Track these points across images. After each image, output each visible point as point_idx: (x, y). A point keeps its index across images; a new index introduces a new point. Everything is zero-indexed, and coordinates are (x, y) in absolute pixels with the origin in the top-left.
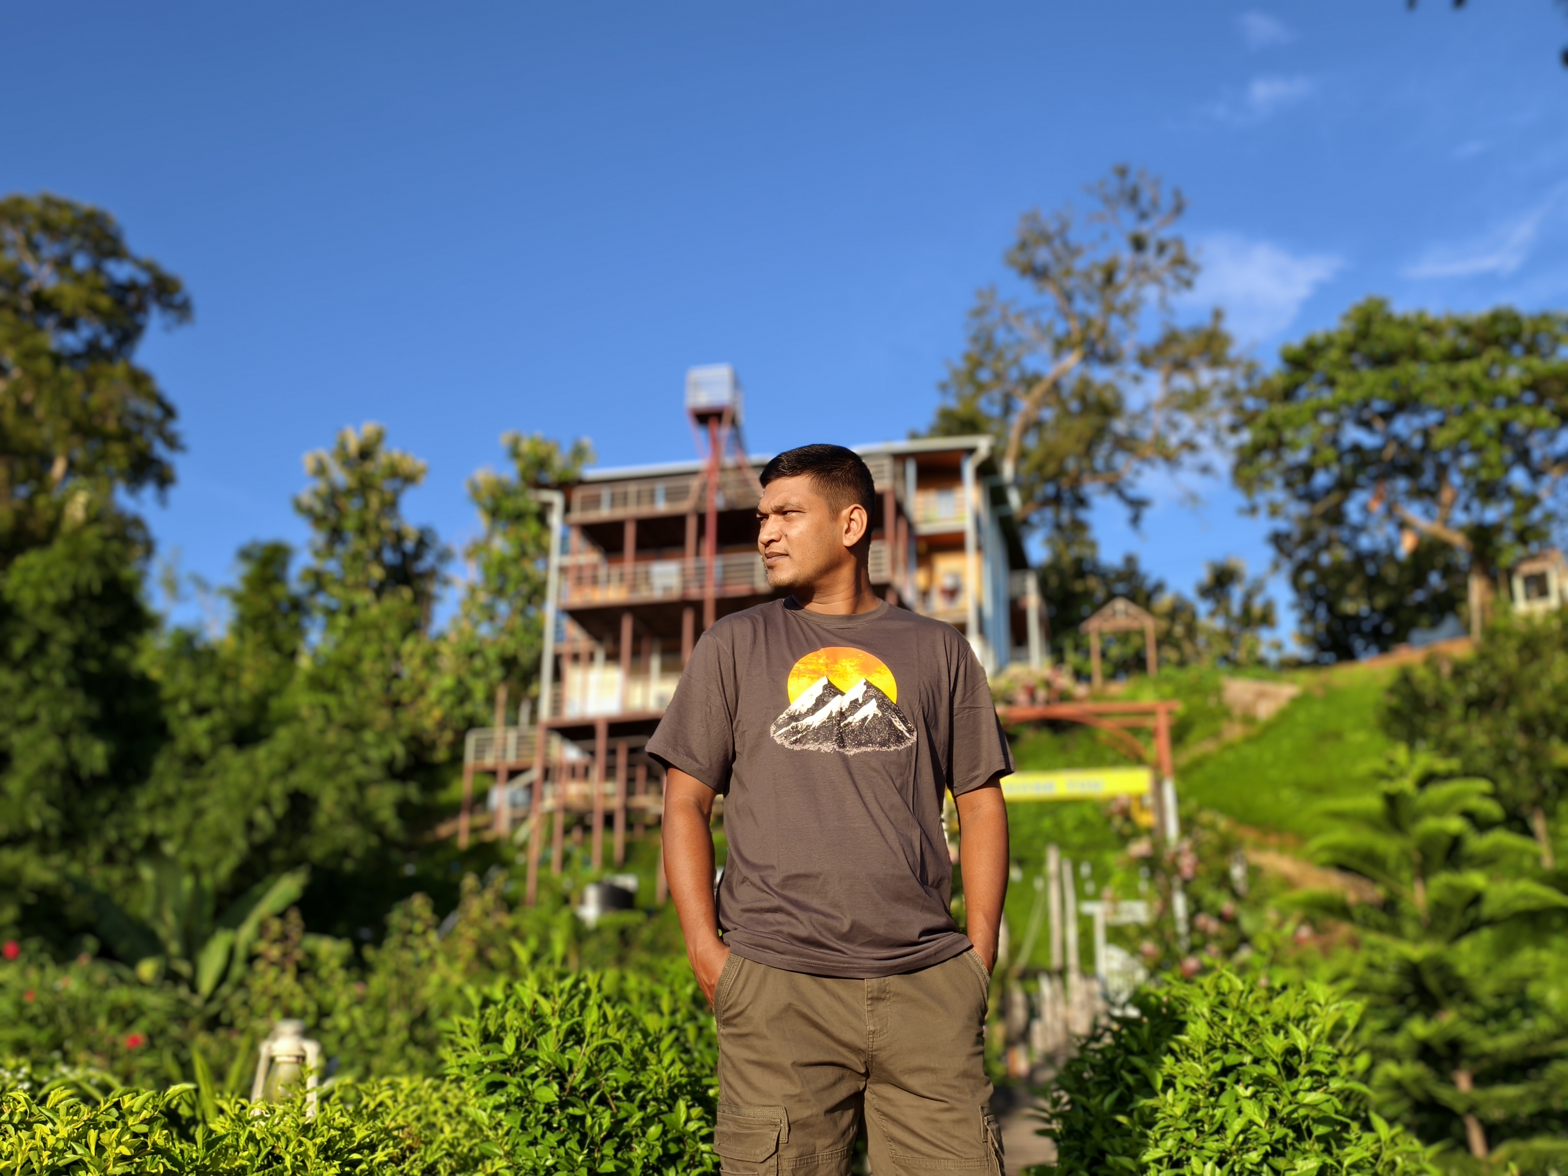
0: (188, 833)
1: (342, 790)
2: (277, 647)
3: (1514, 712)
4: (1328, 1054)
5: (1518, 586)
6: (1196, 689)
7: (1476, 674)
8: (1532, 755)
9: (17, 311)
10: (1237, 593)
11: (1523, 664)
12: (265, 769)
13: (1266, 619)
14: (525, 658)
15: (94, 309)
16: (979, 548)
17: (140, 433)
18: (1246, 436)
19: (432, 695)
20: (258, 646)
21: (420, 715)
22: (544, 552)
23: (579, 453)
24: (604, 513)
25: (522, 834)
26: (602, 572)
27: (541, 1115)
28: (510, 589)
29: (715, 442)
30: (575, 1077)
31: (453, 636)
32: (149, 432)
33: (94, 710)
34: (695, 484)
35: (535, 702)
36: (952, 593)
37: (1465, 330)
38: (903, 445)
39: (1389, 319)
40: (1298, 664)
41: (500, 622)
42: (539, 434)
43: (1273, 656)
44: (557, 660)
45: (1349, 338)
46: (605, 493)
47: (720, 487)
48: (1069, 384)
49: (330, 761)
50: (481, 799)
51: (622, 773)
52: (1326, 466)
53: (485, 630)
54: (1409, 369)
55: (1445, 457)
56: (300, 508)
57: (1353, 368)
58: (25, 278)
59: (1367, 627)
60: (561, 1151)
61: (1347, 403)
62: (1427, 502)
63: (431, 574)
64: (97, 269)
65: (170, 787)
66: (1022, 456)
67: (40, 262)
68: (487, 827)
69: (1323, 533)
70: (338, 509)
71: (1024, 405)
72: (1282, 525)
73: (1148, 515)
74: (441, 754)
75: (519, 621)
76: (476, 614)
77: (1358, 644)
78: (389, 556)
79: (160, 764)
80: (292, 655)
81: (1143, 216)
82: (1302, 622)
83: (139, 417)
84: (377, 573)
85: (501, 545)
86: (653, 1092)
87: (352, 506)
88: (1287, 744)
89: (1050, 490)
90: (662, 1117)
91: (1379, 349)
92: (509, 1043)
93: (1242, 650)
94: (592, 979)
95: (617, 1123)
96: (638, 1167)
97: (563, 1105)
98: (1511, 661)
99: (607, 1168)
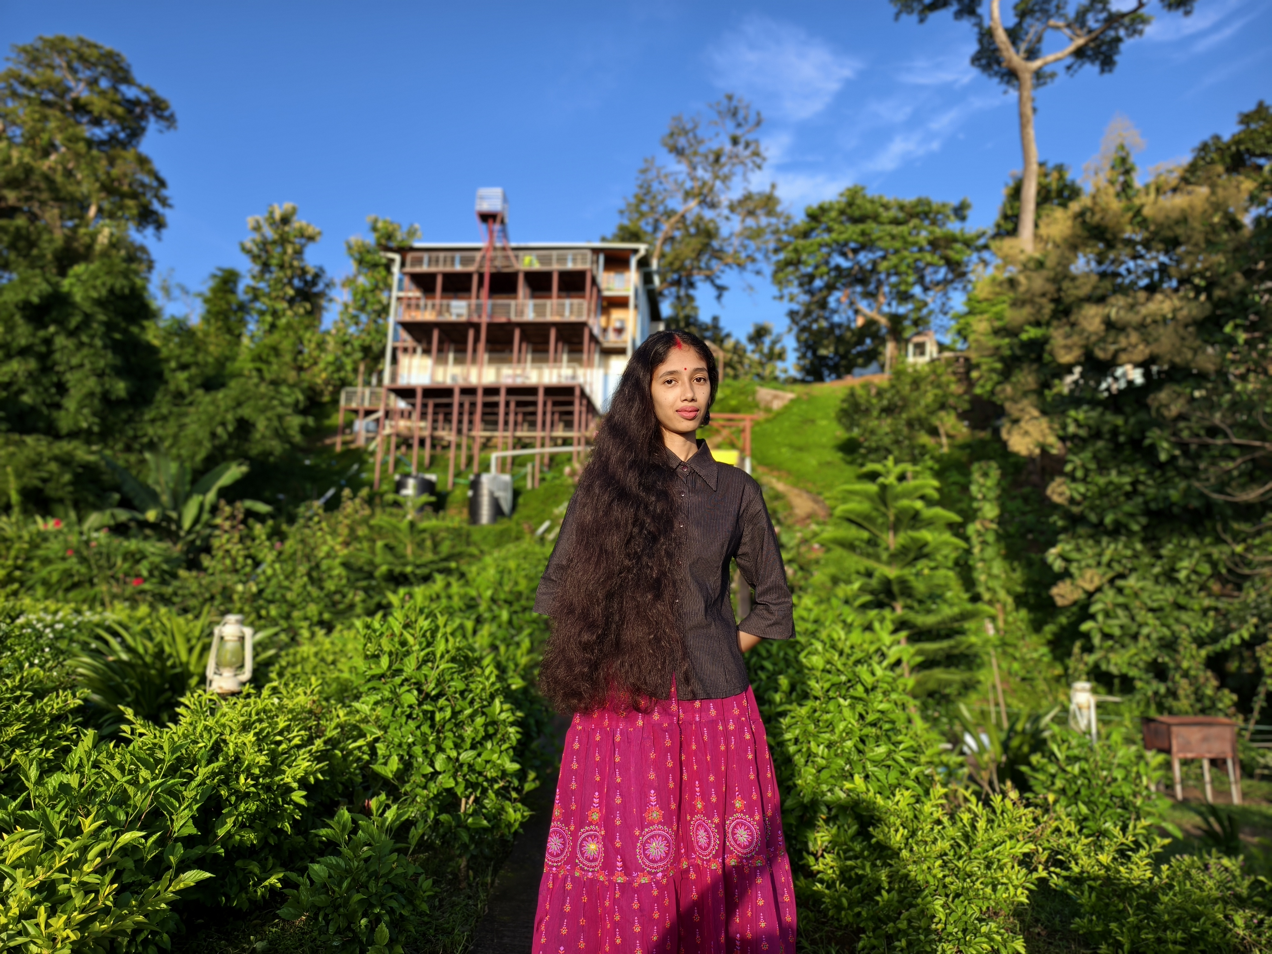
0: (176, 437)
1: (269, 419)
2: (229, 331)
3: (904, 416)
4: (890, 677)
5: (911, 348)
6: (742, 392)
7: (888, 395)
8: (910, 438)
9: (63, 110)
10: (767, 341)
11: (912, 390)
12: (222, 405)
13: (781, 356)
14: (376, 348)
15: (112, 114)
16: (636, 307)
17: (144, 194)
18: (782, 256)
19: (322, 365)
20: (219, 329)
21: (314, 376)
22: (389, 287)
23: (412, 233)
24: (424, 268)
25: (372, 447)
26: (422, 302)
27: (405, 709)
28: (369, 308)
29: (491, 232)
30: (428, 686)
31: (333, 331)
32: (149, 195)
33: (118, 362)
34: (478, 255)
35: (380, 373)
36: (620, 331)
37: (902, 208)
38: (598, 244)
39: (864, 197)
40: (795, 381)
41: (362, 326)
42: (388, 218)
43: (783, 376)
44: (395, 350)
45: (843, 205)
46: (426, 256)
47: (492, 259)
48: (690, 218)
49: (262, 403)
50: (349, 425)
51: (430, 417)
52: (821, 276)
53: (352, 330)
54: (871, 226)
55: (883, 276)
56: (244, 249)
57: (842, 223)
58: (69, 90)
59: (831, 363)
60: (418, 733)
61: (836, 242)
62: (871, 300)
63: (321, 295)
64: (116, 89)
65: (164, 410)
66: (662, 256)
67: (79, 80)
68: (352, 442)
69: (816, 313)
70: (267, 252)
71: (665, 227)
72: (795, 307)
73: (726, 294)
74: (326, 398)
75: (373, 326)
76: (347, 320)
77: (826, 372)
78: (296, 282)
79: (159, 396)
80: (239, 336)
81: (739, 125)
82: (799, 358)
83: (143, 185)
84: (291, 292)
85: (363, 281)
86: (479, 695)
87: (276, 251)
88: (787, 424)
89: (675, 276)
90: (484, 710)
91: (857, 213)
92: (385, 661)
93: (767, 372)
94: (441, 620)
95: (455, 714)
96: (468, 742)
97: (420, 704)
98: (906, 389)
99: (448, 744)
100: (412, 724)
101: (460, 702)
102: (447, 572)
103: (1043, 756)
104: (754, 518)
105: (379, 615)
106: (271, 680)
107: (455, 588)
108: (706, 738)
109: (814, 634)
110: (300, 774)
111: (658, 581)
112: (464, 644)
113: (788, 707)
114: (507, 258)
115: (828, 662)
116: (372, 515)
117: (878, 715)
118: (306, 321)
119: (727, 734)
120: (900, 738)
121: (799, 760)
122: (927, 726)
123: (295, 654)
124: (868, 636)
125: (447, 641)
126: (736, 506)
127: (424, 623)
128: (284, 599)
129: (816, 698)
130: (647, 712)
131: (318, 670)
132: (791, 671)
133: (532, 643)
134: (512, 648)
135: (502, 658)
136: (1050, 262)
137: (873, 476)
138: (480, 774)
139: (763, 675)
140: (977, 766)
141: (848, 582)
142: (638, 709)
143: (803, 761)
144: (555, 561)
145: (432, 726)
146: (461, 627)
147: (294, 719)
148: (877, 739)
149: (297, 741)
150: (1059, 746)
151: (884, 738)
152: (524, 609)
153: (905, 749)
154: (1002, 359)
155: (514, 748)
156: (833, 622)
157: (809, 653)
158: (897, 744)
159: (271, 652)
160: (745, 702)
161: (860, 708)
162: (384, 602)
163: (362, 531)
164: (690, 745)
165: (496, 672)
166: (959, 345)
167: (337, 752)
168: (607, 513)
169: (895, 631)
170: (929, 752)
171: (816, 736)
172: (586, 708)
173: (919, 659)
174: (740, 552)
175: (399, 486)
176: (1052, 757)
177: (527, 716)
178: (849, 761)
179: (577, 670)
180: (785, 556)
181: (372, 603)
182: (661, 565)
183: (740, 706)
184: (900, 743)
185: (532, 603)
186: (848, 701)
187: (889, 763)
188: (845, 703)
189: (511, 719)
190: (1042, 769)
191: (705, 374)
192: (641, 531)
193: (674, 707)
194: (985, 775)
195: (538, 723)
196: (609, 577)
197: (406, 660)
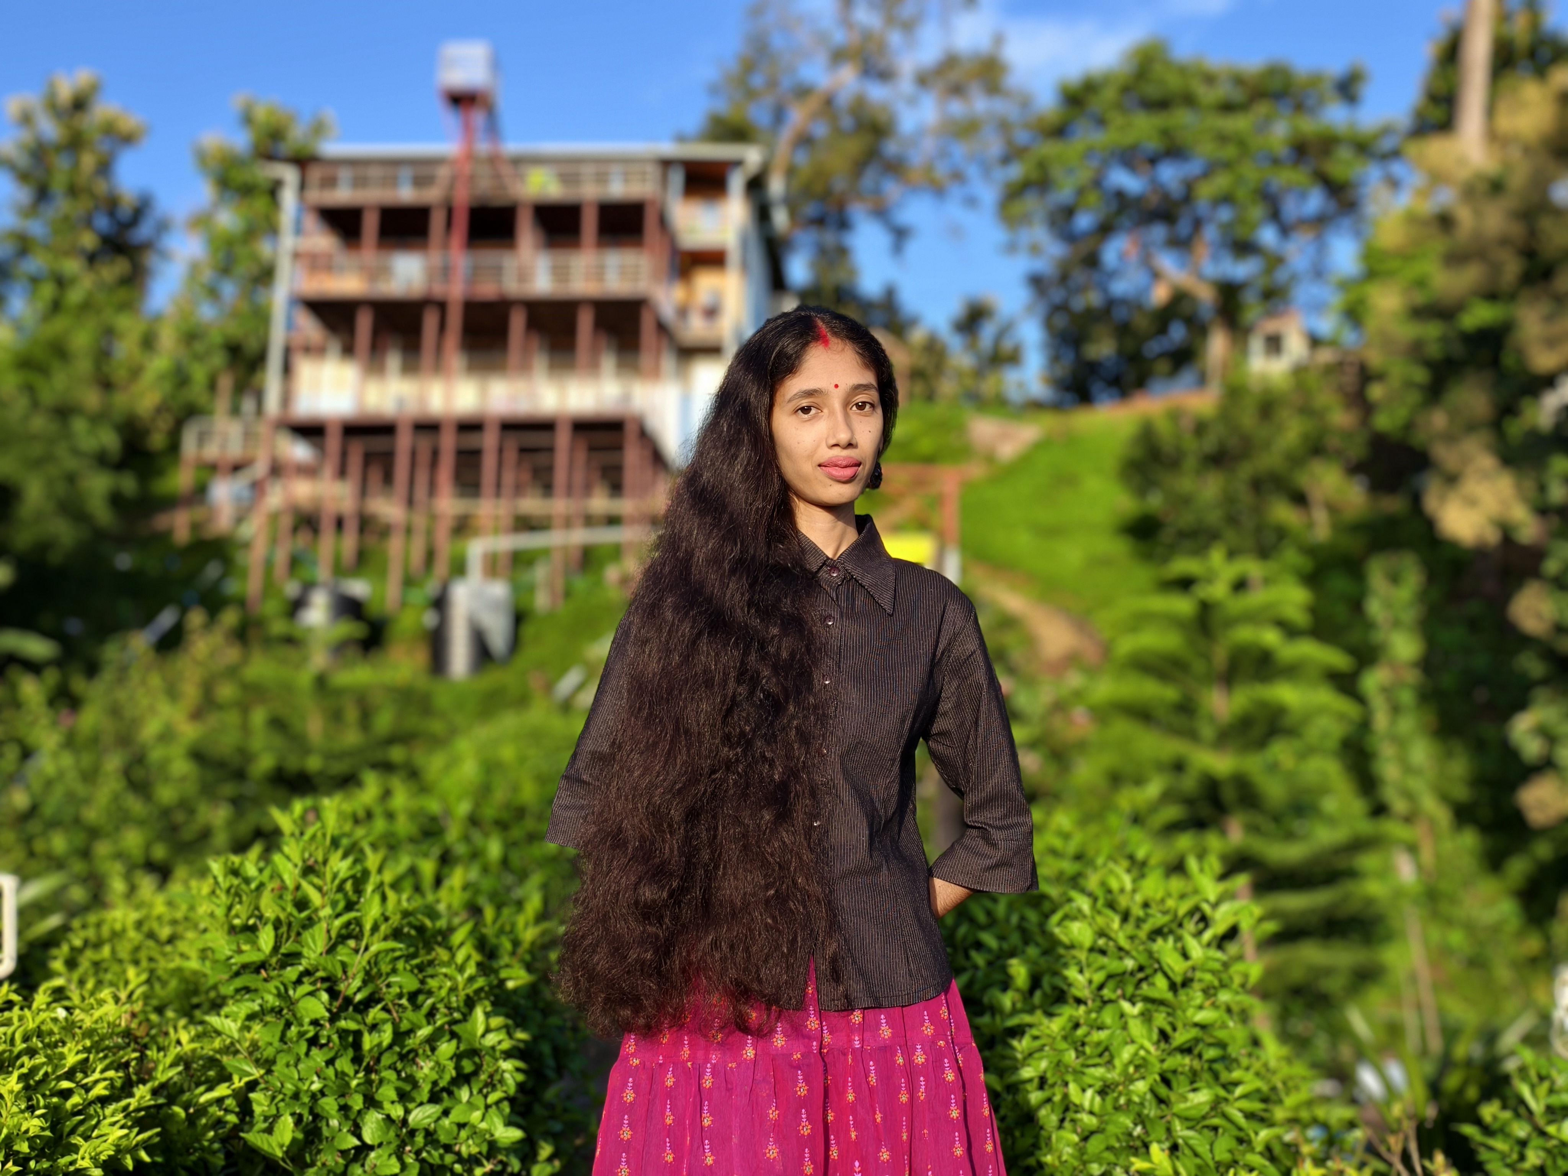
1: (49, 481)
3: (1245, 470)
4: (1217, 960)
5: (1256, 342)
6: (941, 426)
7: (1216, 432)
8: (1255, 512)
10: (989, 330)
11: (1259, 422)
13: (1013, 358)
14: (250, 345)
16: (742, 267)
18: (1015, 172)
19: (149, 379)
21: (135, 398)
22: (273, 230)
23: (319, 129)
24: (343, 197)
25: (244, 532)
26: (340, 259)
27: (306, 1027)
28: (238, 270)
29: (468, 127)
30: (349, 985)
31: (171, 314)
34: (443, 173)
35: (259, 396)
36: (712, 312)
37: (1238, 80)
38: (668, 148)
39: (1167, 64)
40: (1039, 406)
41: (225, 305)
42: (274, 100)
43: (1018, 396)
44: (288, 354)
45: (1128, 77)
46: (344, 174)
47: (472, 178)
48: (843, 99)
49: (36, 451)
50: (200, 493)
51: (354, 475)
52: (1089, 208)
53: (207, 312)
54: (1179, 117)
55: (1204, 209)
57: (1125, 110)
59: (1108, 371)
60: (330, 1072)
61: (1117, 145)
62: (1183, 254)
63: (147, 246)
66: (791, 172)
68: (207, 522)
69: (1079, 276)
70: (45, 165)
71: (796, 116)
72: (1040, 266)
73: (911, 243)
74: (158, 441)
75: (244, 304)
76: (198, 294)
77: (1098, 388)
78: (102, 223)
82: (1047, 363)
84: (88, 240)
85: (227, 220)
86: (446, 1000)
87: (61, 164)
88: (1026, 487)
89: (816, 209)
90: (455, 1028)
91: (1154, 92)
92: (266, 938)
93: (988, 386)
94: (372, 860)
95: (399, 1036)
96: (426, 1088)
97: (334, 1018)
98: (1248, 419)
99: (387, 1093)
100: (319, 1057)
101: (410, 1014)
102: (386, 767)
103: (1504, 1107)
104: (961, 668)
105: (255, 851)
106: (50, 975)
107: (401, 799)
108: (873, 1079)
109: (1075, 881)
110: (107, 1151)
111: (783, 787)
112: (417, 903)
113: (1027, 1019)
114: (497, 176)
115: (1102, 933)
116: (245, 661)
117: (1194, 1032)
118: (122, 294)
119: (910, 1071)
120: (1236, 1074)
121: (1048, 1117)
122: (1284, 1051)
123: (98, 925)
124: (1176, 884)
125: (384, 898)
126: (931, 641)
127: (340, 866)
128: (77, 821)
129: (1079, 1001)
130: (762, 1034)
131: (143, 955)
132: (1032, 951)
133: (546, 902)
134: (506, 912)
135: (489, 931)
136: (1518, 179)
137: (1185, 584)
138: (448, 1148)
139: (979, 959)
140: (1383, 1127)
141: (1139, 781)
142: (743, 1027)
143: (1054, 1119)
144: (589, 746)
145: (357, 1060)
146: (413, 871)
147: (96, 1047)
148: (1194, 1077)
149: (100, 1090)
150: (1533, 1087)
151: (1207, 1076)
152: (533, 838)
153: (1245, 1096)
154: (1428, 364)
155: (511, 1100)
156: (1111, 858)
157: (1066, 917)
158: (1230, 1086)
159: (54, 921)
160: (944, 1012)
161: (1160, 1019)
162: (267, 827)
163: (226, 691)
164: (842, 1094)
165: (476, 957)
166: (1349, 337)
167: (177, 1110)
168: (687, 659)
169: (1224, 876)
170: (1290, 1101)
171: (1078, 1073)
172: (648, 1027)
173: (1270, 927)
174: (935, 729)
175: (297, 605)
176: (1519, 1107)
177: (536, 1039)
178: (1140, 1119)
179: (633, 955)
180: (1019, 733)
181: (245, 828)
182: (789, 757)
183: (935, 1019)
184: (1236, 1084)
185: (544, 827)
186: (1140, 1006)
187: (1216, 1121)
188: (1131, 1010)
189: (506, 1045)
190: (1501, 1131)
191: (873, 396)
192: (752, 693)
193: (813, 1023)
194: (1395, 1143)
195: (558, 1052)
196: (693, 780)
197: (306, 935)
